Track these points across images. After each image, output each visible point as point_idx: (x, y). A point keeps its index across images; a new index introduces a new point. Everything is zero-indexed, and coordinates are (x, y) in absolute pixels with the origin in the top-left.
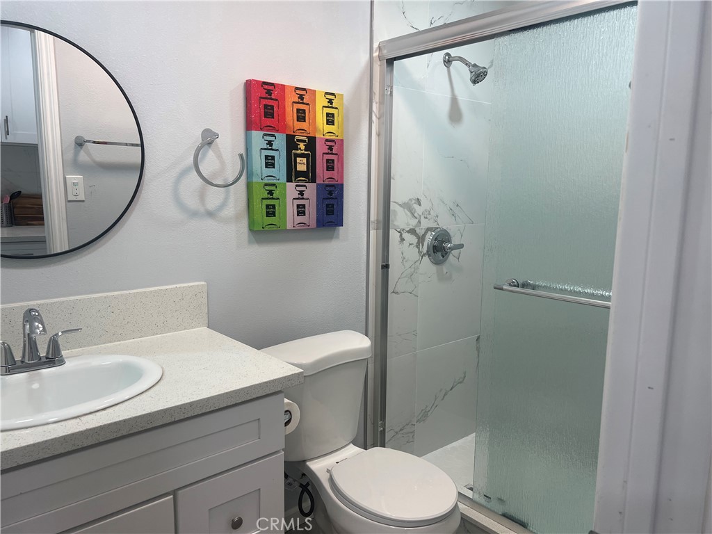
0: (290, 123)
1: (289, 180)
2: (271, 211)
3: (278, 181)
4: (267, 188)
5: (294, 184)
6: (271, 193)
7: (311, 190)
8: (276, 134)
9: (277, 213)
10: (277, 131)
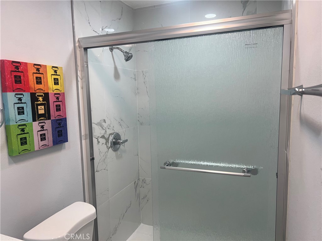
0: (33, 86)
1: (34, 120)
2: (24, 142)
3: (27, 122)
4: (20, 127)
5: (37, 122)
6: (23, 130)
7: (48, 124)
8: (23, 93)
9: (28, 142)
10: (24, 91)
